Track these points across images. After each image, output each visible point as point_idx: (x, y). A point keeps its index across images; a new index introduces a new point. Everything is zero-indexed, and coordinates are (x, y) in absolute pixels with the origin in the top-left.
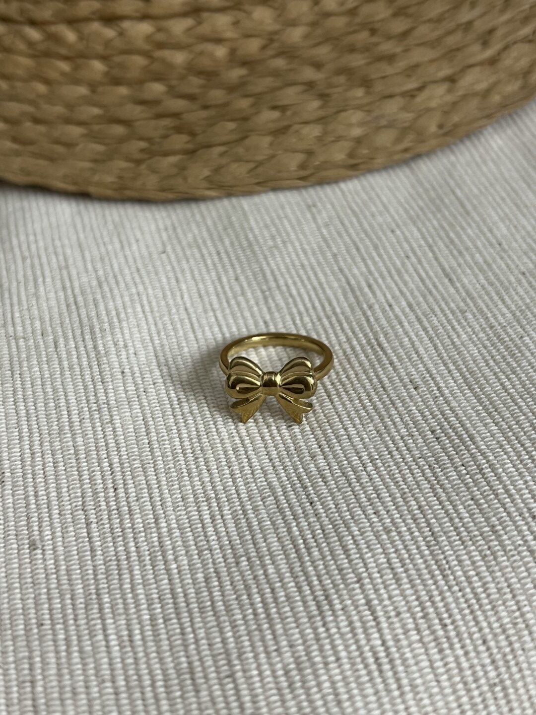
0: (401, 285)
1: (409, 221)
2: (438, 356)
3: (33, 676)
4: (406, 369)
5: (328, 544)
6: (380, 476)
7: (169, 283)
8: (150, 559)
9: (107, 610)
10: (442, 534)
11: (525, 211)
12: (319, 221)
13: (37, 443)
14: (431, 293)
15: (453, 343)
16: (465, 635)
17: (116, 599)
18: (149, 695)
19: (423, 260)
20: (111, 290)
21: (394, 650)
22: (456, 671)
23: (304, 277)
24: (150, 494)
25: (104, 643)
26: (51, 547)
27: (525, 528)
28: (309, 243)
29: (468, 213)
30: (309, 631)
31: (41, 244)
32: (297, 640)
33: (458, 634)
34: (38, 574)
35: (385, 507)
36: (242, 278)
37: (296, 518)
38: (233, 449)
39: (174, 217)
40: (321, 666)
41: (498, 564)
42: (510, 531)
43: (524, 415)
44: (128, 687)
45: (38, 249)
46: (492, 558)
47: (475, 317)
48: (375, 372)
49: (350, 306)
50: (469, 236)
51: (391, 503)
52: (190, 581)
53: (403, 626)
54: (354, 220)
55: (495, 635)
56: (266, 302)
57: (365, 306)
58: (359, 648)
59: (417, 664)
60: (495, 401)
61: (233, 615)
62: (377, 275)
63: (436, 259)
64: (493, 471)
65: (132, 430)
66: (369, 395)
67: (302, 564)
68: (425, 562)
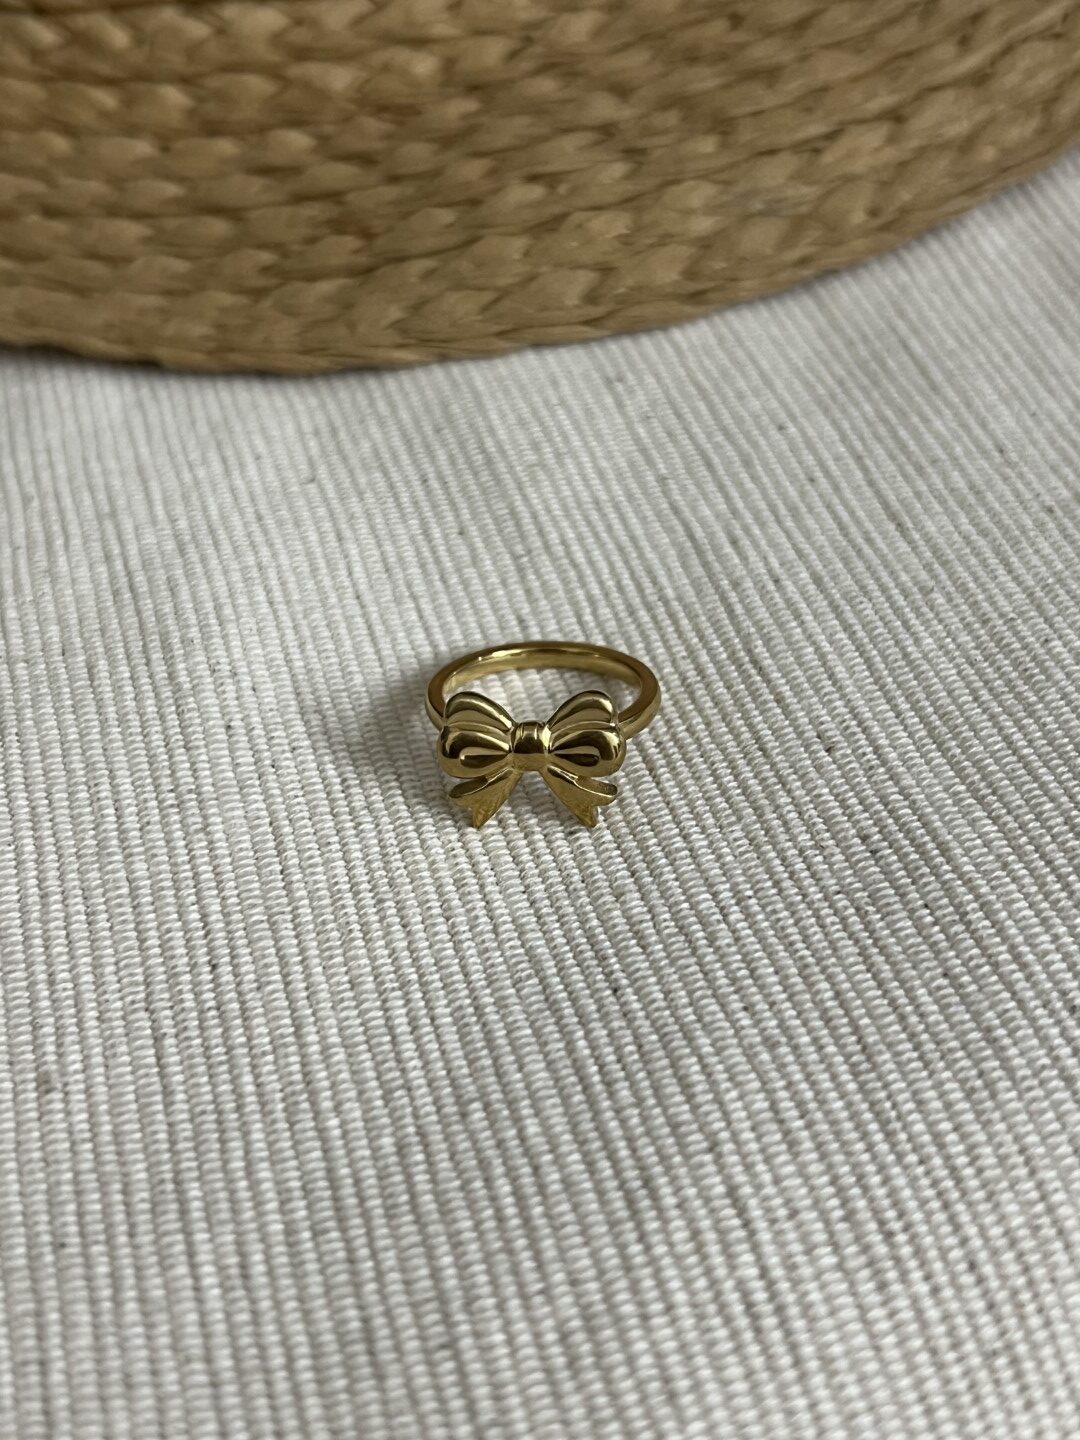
0: (799, 538)
1: (814, 407)
2: (876, 683)
3: (42, 1350)
4: (809, 711)
5: (650, 1073)
6: (755, 933)
7: (322, 542)
8: (285, 1110)
9: (196, 1215)
10: (882, 1047)
11: (1053, 382)
12: (630, 409)
13: (54, 873)
14: (859, 552)
15: (906, 656)
16: (933, 1254)
17: (214, 1191)
18: (282, 1386)
19: (844, 485)
20: (204, 560)
21: (784, 1286)
22: (913, 1327)
23: (601, 528)
25: (189, 1282)
26: (82, 1086)
27: (1055, 1031)
28: (609, 456)
29: (935, 388)
30: (610, 1251)
31: (61, 470)
32: (585, 1269)
33: (919, 1252)
34: (55, 1141)
35: (767, 996)
36: (473, 531)
37: (583, 1020)
38: (456, 882)
39: (332, 407)
40: (633, 1322)
41: (999, 1106)
42: (1025, 1037)
43: (1052, 800)
44: (240, 1371)
45: (54, 478)
46: (985, 1094)
47: (950, 600)
48: (746, 717)
50: (937, 436)
51: (779, 988)
52: (367, 1153)
53: (804, 1238)
54: (702, 407)
55: (995, 1253)
56: (523, 579)
57: (725, 583)
58: (713, 1283)
59: (833, 1313)
60: (993, 773)
61: (455, 1221)
62: (749, 519)
63: (871, 483)
64: (987, 917)
65: (247, 845)
66: (733, 766)
67: (596, 1115)
68: (849, 1105)
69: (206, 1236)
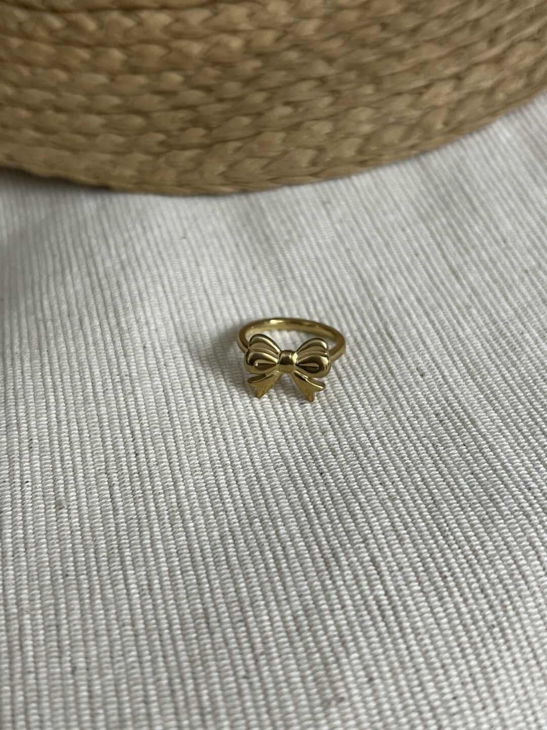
0: (411, 281)
1: (419, 220)
2: (444, 347)
3: (58, 620)
4: (413, 358)
5: (337, 510)
6: (386, 452)
7: (189, 266)
8: (169, 518)
9: (128, 563)
10: (443, 502)
12: (334, 218)
13: (63, 412)
16: (464, 585)
17: (137, 553)
18: (166, 636)
19: (431, 257)
21: (396, 598)
23: (319, 270)
24: (169, 460)
25: (125, 591)
26: (76, 507)
27: (522, 497)
28: (323, 238)
29: (475, 210)
30: (317, 583)
32: (306, 590)
34: (64, 530)
35: (390, 479)
36: (259, 268)
37: (306, 486)
38: (248, 422)
40: (327, 612)
41: (496, 526)
42: (508, 499)
44: (147, 629)
47: (479, 312)
48: (384, 358)
49: (362, 298)
50: (475, 234)
51: (396, 476)
52: (207, 538)
54: (367, 217)
56: (282, 290)
57: (376, 299)
58: (364, 597)
59: (418, 609)
61: (246, 568)
64: (492, 451)
65: (153, 400)
66: (377, 379)
67: (312, 526)
68: (427, 525)
69: (133, 572)
